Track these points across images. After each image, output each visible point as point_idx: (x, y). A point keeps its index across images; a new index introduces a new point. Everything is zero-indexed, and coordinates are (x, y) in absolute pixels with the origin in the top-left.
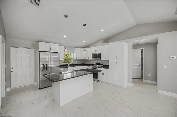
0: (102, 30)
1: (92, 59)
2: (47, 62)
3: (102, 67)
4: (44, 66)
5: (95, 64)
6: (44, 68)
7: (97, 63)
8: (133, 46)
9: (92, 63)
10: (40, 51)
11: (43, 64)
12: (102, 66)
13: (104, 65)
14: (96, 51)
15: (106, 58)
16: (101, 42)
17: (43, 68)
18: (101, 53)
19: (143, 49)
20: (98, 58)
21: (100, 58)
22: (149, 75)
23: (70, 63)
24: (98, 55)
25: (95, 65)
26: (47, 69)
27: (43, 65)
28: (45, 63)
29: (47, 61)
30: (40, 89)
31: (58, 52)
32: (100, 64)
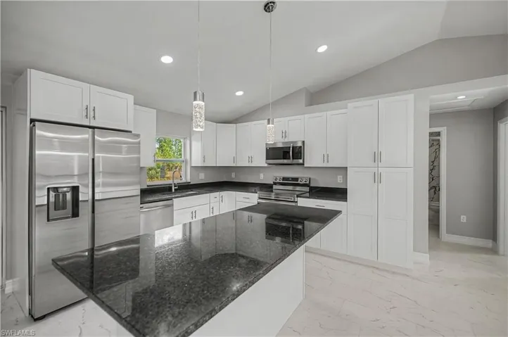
0: (322, 49)
1: (266, 165)
2: (76, 178)
3: (308, 195)
4: (57, 197)
5: (275, 184)
6: (59, 205)
7: (284, 179)
8: (431, 115)
9: (262, 178)
10: (32, 121)
11: (56, 189)
12: (307, 189)
13: (311, 185)
14: (284, 134)
15: (326, 157)
16: (303, 99)
17: (52, 207)
18: (303, 142)
19: (443, 130)
20: (293, 159)
21: (301, 161)
22: (463, 219)
23: (177, 181)
24: (293, 147)
25: (275, 187)
26: (75, 214)
27: (52, 194)
28: (65, 184)
29: (76, 173)
30: (36, 320)
31: (130, 132)
32: (299, 182)
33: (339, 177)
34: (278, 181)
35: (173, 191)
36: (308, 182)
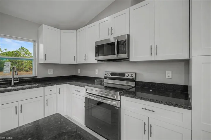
1: (96, 62)
5: (106, 78)
7: (113, 74)
12: (133, 84)
13: (137, 80)
14: (111, 31)
18: (129, 36)
20: (118, 54)
24: (118, 42)
25: (105, 81)
32: (125, 77)
33: (167, 72)
34: (108, 76)
35: (13, 84)
36: (134, 77)
